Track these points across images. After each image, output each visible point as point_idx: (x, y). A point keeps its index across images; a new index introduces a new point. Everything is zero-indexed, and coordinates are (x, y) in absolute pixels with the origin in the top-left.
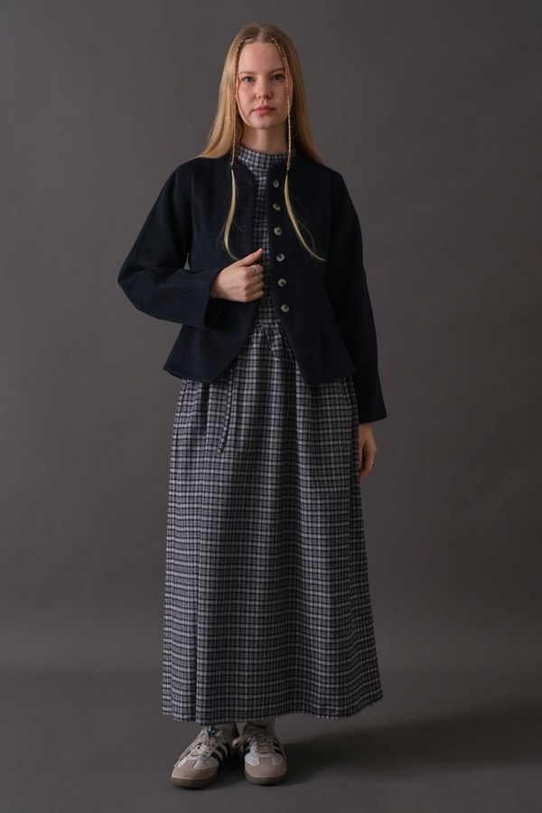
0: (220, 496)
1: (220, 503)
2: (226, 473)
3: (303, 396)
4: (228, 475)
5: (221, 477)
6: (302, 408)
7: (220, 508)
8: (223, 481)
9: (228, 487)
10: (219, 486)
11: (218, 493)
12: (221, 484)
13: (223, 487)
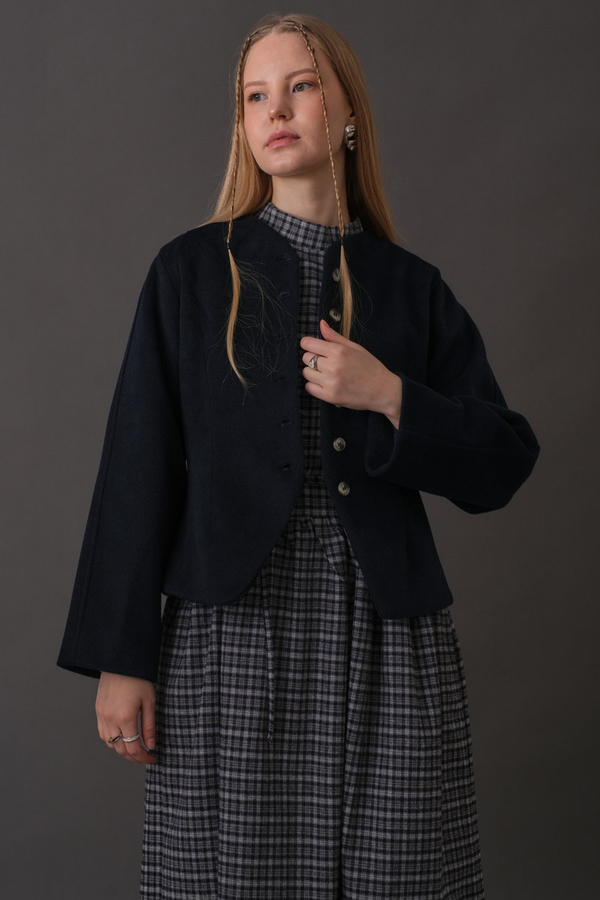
0: (241, 818)
1: (241, 832)
2: (251, 777)
3: (362, 646)
4: (255, 782)
5: (243, 784)
6: (359, 666)
7: (241, 840)
8: (246, 793)
9: (255, 802)
10: (238, 802)
11: (238, 813)
12: (242, 798)
13: (246, 802)
